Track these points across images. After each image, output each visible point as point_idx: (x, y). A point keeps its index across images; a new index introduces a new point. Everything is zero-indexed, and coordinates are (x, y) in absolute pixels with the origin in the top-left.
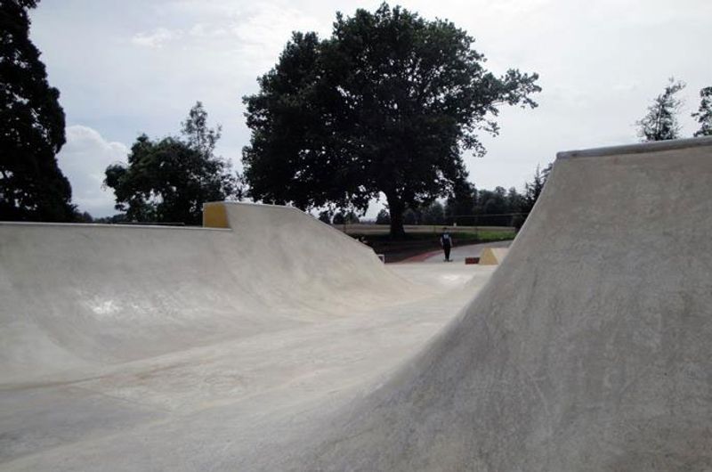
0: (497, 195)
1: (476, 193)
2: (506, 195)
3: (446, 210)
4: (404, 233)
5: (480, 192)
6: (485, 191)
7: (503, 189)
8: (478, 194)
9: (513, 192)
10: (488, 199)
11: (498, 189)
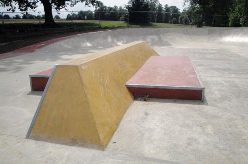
0: (114, 9)
1: (106, 8)
2: (118, 9)
3: (95, 15)
4: (55, 23)
5: (108, 8)
6: (110, 7)
7: (117, 7)
8: (107, 8)
9: (121, 8)
10: (111, 10)
11: (115, 6)
